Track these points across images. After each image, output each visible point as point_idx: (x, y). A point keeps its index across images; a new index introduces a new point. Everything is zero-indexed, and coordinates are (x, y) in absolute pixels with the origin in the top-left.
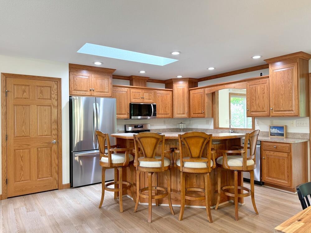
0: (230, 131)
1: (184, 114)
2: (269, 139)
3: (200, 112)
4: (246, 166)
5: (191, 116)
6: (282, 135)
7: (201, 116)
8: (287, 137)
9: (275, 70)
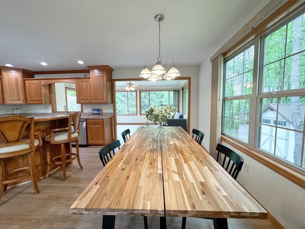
0: (65, 113)
1: (19, 101)
2: (92, 117)
3: (38, 99)
4: (71, 139)
5: (28, 103)
6: (99, 114)
7: (39, 103)
8: (102, 116)
9: (94, 74)
